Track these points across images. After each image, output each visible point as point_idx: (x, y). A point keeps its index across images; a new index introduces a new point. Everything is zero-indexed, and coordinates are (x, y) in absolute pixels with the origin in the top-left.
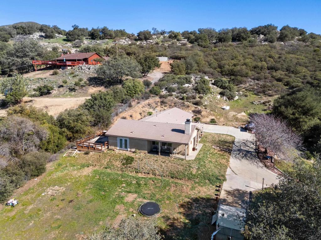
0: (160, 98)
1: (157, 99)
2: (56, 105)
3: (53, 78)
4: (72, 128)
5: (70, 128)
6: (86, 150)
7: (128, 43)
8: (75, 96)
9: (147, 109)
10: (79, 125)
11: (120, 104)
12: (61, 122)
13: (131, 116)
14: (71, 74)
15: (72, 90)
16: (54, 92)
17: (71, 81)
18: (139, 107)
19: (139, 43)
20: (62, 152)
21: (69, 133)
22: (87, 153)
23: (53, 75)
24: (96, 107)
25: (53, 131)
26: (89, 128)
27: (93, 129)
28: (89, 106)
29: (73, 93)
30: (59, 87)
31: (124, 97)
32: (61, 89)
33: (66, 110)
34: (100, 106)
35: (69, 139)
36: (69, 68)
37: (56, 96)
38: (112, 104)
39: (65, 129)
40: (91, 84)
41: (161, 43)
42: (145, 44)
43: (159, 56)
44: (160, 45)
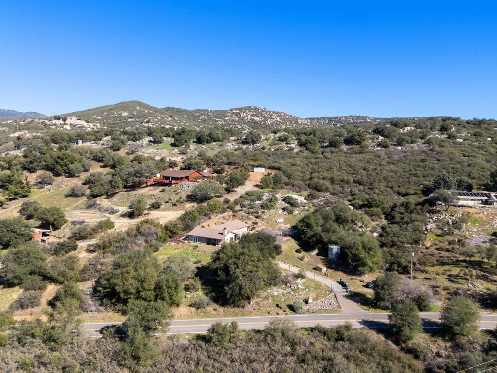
0: (233, 212)
1: (231, 213)
2: (164, 217)
3: (162, 195)
4: (172, 231)
5: (171, 231)
6: (178, 242)
7: (235, 148)
8: (176, 210)
9: (222, 221)
10: (175, 230)
11: (203, 217)
12: (166, 228)
13: (208, 225)
14: (174, 192)
15: (174, 205)
16: (162, 207)
17: (175, 198)
18: (215, 218)
20: (166, 243)
21: (170, 234)
22: (178, 244)
23: (161, 192)
24: (187, 220)
25: (163, 233)
26: (181, 231)
27: (183, 233)
28: (182, 218)
29: (175, 208)
30: (166, 203)
31: (207, 212)
32: (167, 204)
33: (169, 221)
34: (189, 219)
35: (170, 237)
36: (173, 185)
37: (164, 210)
38: (197, 218)
39: (168, 232)
40: (188, 201)
41: (268, 147)
42: (251, 149)
43: (257, 166)
44: (266, 150)
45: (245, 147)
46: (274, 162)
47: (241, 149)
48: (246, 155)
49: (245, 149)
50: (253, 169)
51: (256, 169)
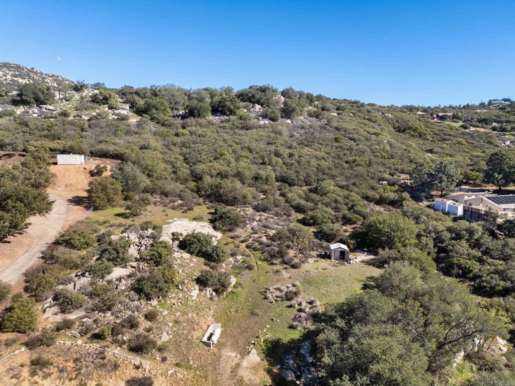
1: (21, 352)
19: (23, 110)
41: (75, 113)
42: (35, 115)
43: (63, 152)
44: (71, 118)
45: (19, 110)
46: (101, 142)
47: (10, 115)
48: (27, 125)
49: (20, 115)
50: (55, 158)
51: (61, 158)
